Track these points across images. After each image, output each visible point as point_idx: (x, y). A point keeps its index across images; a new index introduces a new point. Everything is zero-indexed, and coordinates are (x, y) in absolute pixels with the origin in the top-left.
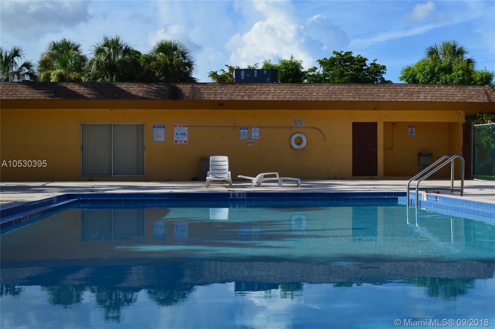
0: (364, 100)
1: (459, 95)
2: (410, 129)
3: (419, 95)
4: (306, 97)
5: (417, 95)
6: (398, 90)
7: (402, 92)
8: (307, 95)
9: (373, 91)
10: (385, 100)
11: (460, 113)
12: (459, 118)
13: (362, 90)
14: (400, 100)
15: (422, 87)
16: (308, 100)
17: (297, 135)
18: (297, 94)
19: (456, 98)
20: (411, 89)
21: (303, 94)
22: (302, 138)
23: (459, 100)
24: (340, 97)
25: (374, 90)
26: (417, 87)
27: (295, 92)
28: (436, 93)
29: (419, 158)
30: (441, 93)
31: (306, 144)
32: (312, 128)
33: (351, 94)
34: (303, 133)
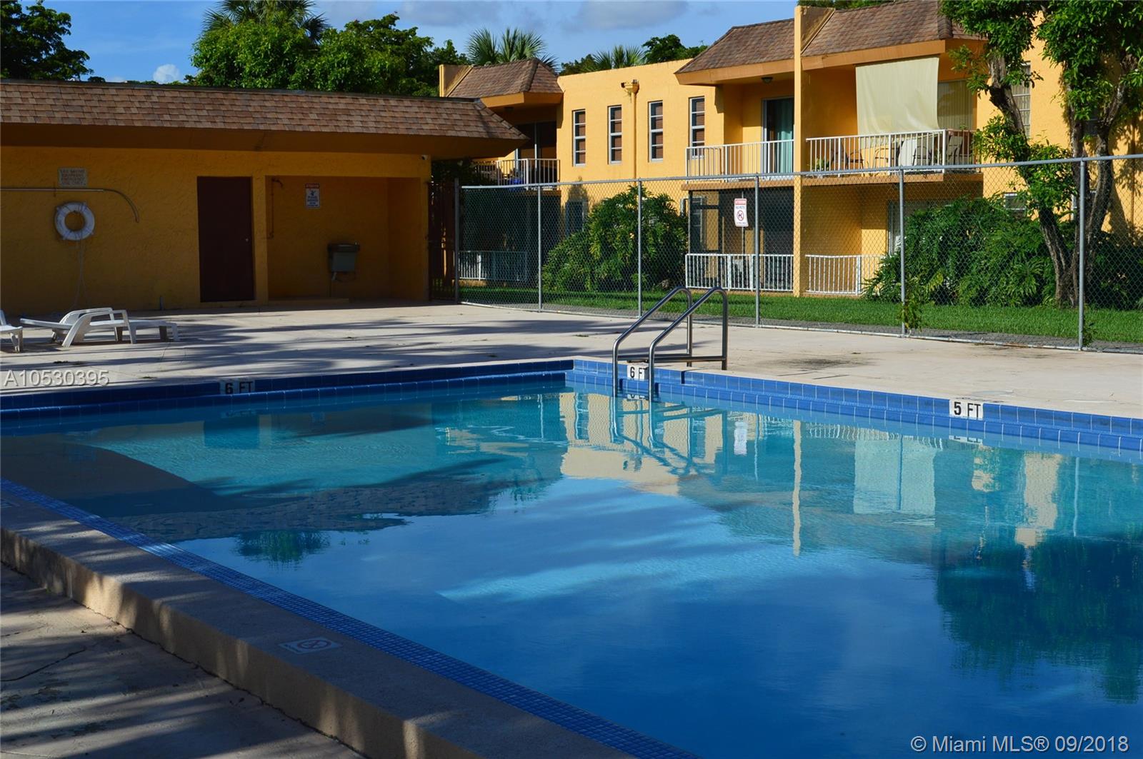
0: (235, 127)
1: (430, 121)
2: (308, 192)
3: (350, 118)
4: (102, 117)
5: (345, 118)
6: (305, 106)
7: (313, 111)
8: (104, 113)
9: (250, 106)
10: (282, 128)
11: (423, 158)
12: (419, 169)
13: (226, 103)
14: (312, 129)
15: (351, 101)
16: (110, 124)
17: (72, 207)
18: (80, 109)
19: (425, 127)
20: (330, 103)
21: (95, 110)
22: (85, 213)
23: (433, 131)
24: (182, 118)
25: (252, 104)
26: (342, 101)
27: (74, 103)
28: (383, 114)
29: (331, 257)
30: (392, 114)
31: (93, 231)
32: (105, 190)
33: (205, 113)
34: (85, 203)
